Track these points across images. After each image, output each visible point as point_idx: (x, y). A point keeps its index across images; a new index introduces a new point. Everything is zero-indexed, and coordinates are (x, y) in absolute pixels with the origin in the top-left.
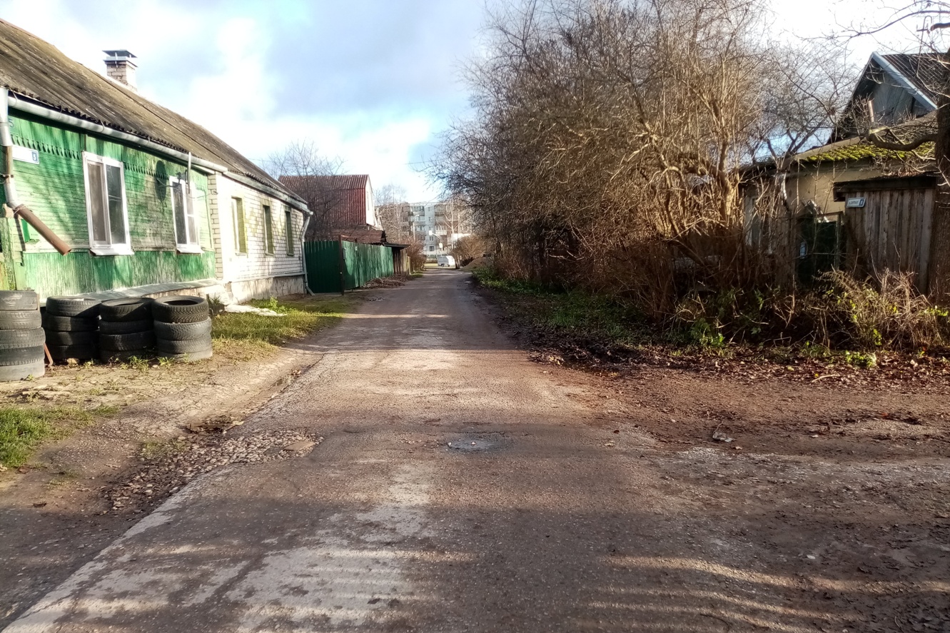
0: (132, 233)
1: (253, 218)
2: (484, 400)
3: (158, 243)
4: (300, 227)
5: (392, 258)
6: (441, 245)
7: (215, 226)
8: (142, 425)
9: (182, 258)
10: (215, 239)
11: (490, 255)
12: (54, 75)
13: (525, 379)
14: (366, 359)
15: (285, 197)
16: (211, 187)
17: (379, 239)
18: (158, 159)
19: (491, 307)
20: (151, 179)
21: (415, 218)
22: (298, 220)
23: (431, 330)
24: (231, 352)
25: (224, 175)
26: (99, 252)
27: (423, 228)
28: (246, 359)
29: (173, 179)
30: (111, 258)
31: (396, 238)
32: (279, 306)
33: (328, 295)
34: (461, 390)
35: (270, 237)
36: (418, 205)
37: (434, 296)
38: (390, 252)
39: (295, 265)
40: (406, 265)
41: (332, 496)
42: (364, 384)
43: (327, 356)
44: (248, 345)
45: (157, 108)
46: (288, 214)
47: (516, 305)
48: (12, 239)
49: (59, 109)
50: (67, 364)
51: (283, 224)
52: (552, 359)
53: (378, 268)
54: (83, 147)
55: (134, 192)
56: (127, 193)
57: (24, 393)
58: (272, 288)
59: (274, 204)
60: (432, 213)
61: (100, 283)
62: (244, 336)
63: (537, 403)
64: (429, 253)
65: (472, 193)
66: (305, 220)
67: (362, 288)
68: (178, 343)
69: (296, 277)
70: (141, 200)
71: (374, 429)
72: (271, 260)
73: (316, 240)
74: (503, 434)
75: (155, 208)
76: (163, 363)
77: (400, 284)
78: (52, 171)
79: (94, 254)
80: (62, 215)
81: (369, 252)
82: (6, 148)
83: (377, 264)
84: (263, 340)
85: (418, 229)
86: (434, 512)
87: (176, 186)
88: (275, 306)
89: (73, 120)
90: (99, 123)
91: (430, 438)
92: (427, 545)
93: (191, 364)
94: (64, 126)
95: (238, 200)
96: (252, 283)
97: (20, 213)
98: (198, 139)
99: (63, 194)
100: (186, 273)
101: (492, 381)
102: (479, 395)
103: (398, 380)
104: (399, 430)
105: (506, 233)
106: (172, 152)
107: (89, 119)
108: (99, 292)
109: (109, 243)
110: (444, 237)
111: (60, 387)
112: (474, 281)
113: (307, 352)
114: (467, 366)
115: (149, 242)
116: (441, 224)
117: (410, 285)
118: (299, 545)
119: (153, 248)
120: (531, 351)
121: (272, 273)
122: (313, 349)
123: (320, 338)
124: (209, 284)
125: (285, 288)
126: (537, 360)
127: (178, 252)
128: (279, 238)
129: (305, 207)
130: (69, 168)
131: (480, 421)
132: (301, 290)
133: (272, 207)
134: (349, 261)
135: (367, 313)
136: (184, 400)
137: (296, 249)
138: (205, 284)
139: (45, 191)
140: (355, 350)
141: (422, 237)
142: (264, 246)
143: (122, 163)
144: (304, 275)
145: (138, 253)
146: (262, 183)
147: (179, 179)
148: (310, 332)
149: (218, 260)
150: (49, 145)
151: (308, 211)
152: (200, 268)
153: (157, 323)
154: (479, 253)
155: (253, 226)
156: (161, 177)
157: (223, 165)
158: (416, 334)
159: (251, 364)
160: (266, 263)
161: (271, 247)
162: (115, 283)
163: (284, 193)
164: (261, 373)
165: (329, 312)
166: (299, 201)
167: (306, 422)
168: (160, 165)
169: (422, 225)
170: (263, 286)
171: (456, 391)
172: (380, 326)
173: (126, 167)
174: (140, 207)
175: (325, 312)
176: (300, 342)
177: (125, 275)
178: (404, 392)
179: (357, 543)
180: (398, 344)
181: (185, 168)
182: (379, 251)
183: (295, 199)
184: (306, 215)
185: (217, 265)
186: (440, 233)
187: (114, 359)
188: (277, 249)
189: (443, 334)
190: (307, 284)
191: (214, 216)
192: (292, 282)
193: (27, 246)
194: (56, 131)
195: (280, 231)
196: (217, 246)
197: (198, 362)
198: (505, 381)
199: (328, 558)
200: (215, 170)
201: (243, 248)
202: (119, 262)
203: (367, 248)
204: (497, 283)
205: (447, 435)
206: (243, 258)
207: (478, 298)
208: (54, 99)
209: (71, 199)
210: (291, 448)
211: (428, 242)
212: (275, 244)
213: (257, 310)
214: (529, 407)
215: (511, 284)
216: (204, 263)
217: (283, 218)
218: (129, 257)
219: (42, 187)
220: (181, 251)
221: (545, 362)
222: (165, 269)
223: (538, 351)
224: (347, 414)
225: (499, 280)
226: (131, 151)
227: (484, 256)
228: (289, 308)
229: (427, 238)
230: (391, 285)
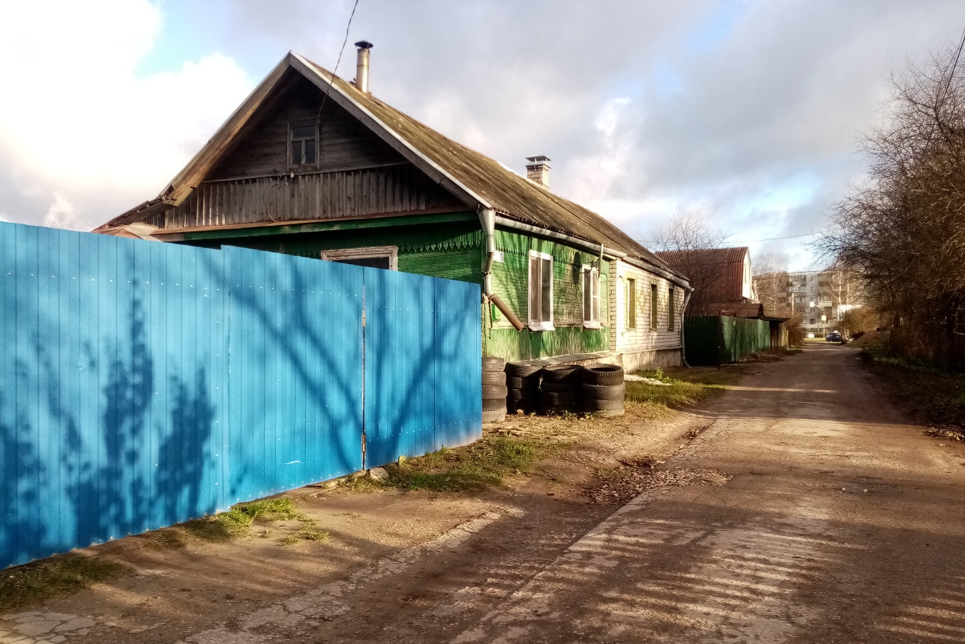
0: (555, 313)
1: (642, 297)
2: (876, 462)
3: (571, 321)
4: (681, 303)
5: (769, 332)
6: (824, 318)
7: (612, 305)
8: (593, 456)
9: (587, 333)
10: (611, 316)
11: (885, 329)
12: (508, 191)
13: (919, 449)
14: (759, 425)
15: (670, 276)
16: (611, 271)
17: (756, 312)
18: (576, 251)
19: (885, 384)
20: (570, 268)
21: (796, 288)
22: (680, 297)
23: (818, 404)
24: (638, 412)
25: (623, 260)
26: (534, 329)
27: (803, 300)
28: (651, 418)
29: (585, 267)
30: (540, 332)
31: (773, 311)
32: (664, 377)
33: (705, 369)
34: (852, 453)
35: (655, 312)
36: (799, 274)
37: (819, 372)
38: (768, 326)
39: (674, 340)
40: (784, 339)
41: (753, 508)
42: (759, 442)
43: (719, 420)
44: (650, 408)
45: (566, 203)
46: (671, 291)
47: (914, 383)
48: (487, 320)
49: (520, 221)
50: (517, 413)
51: (667, 301)
52: (951, 435)
53: (754, 342)
54: (530, 247)
55: (558, 279)
56: (554, 280)
57: (500, 431)
58: (654, 360)
59: (660, 282)
60: (815, 282)
61: (532, 353)
62: (644, 400)
63: (930, 468)
64: (809, 326)
65: (867, 264)
66: (686, 296)
67: (738, 362)
68: (600, 401)
69: (675, 350)
70: (563, 286)
71: (776, 474)
72: (655, 334)
73: (692, 315)
74: (894, 486)
75: (571, 292)
76: (588, 417)
77: (778, 360)
78: (510, 265)
79: (530, 330)
80: (513, 300)
81: (746, 326)
82: (491, 253)
83: (754, 338)
84: (662, 403)
85: (798, 300)
86: (833, 524)
87: (587, 272)
88: (660, 377)
89: (527, 227)
90: (543, 227)
91: (826, 484)
92: (830, 538)
93: (608, 419)
94: (520, 232)
95: (632, 281)
96: (639, 355)
97: (493, 300)
98: (601, 229)
99: (515, 284)
100: (588, 345)
101: (884, 448)
102: (872, 458)
103: (791, 441)
104: (797, 476)
105: (906, 307)
106: (587, 244)
107: (537, 225)
108: (531, 360)
109: (539, 321)
110: (828, 310)
111: (521, 428)
112: (865, 359)
113: (700, 416)
114: (858, 436)
115: (566, 320)
116: (826, 294)
117: (790, 360)
118: (736, 528)
119: (568, 325)
120: (929, 426)
121: (655, 347)
122: (705, 414)
123: (709, 406)
124: (606, 356)
125: (665, 360)
126: (935, 435)
127: (584, 328)
128: (662, 314)
129: (686, 284)
130: (520, 264)
131: (871, 476)
132: (678, 363)
133: (658, 286)
134: (727, 335)
135: (749, 385)
136: (615, 443)
137: (676, 324)
138: (602, 356)
139: (505, 283)
140: (744, 416)
141: (801, 308)
142: (650, 321)
143: (552, 257)
144: (681, 349)
145: (558, 329)
146: (652, 265)
147: (592, 266)
148: (699, 400)
149: (613, 335)
150: (510, 248)
151: (690, 287)
152: (599, 341)
153: (585, 385)
154: (871, 326)
155: (642, 304)
156: (577, 265)
157: (623, 251)
158: (803, 406)
159: (655, 422)
160: (650, 337)
161: (655, 323)
162: (541, 353)
163: (670, 273)
164: (666, 430)
165: (711, 384)
166: (682, 279)
167: (718, 464)
168: (577, 255)
169: (802, 296)
170: (648, 358)
171: (848, 454)
172: (765, 398)
173: (554, 260)
174: (561, 292)
175: (707, 384)
176: (693, 407)
177: (548, 347)
178: (797, 451)
179: (778, 532)
180: (786, 414)
181: (596, 258)
182: (756, 325)
183: (679, 277)
184: (687, 292)
185: (612, 339)
186: (823, 304)
187: (551, 412)
188: (660, 324)
189: (832, 407)
190: (684, 357)
191: (612, 296)
192: (671, 355)
193: (494, 324)
194: (515, 236)
195: (664, 307)
196: (613, 322)
197: (615, 418)
198: (898, 449)
199: (758, 536)
200: (616, 257)
201: (632, 324)
202: (545, 335)
203: (745, 322)
204: (892, 360)
205: (841, 483)
206: (632, 333)
207: (869, 375)
208: (517, 213)
209: (520, 288)
210: (710, 480)
211: (809, 315)
212: (658, 320)
213: (646, 380)
214: (919, 469)
215: (910, 362)
216: (601, 337)
217: (667, 295)
218: (552, 332)
219: (504, 279)
220: (587, 327)
221: (944, 437)
222: (574, 340)
223: (936, 427)
224: (750, 462)
225: (895, 357)
226: (559, 246)
227: (878, 330)
228: (673, 378)
229: (808, 310)
230: (769, 360)
